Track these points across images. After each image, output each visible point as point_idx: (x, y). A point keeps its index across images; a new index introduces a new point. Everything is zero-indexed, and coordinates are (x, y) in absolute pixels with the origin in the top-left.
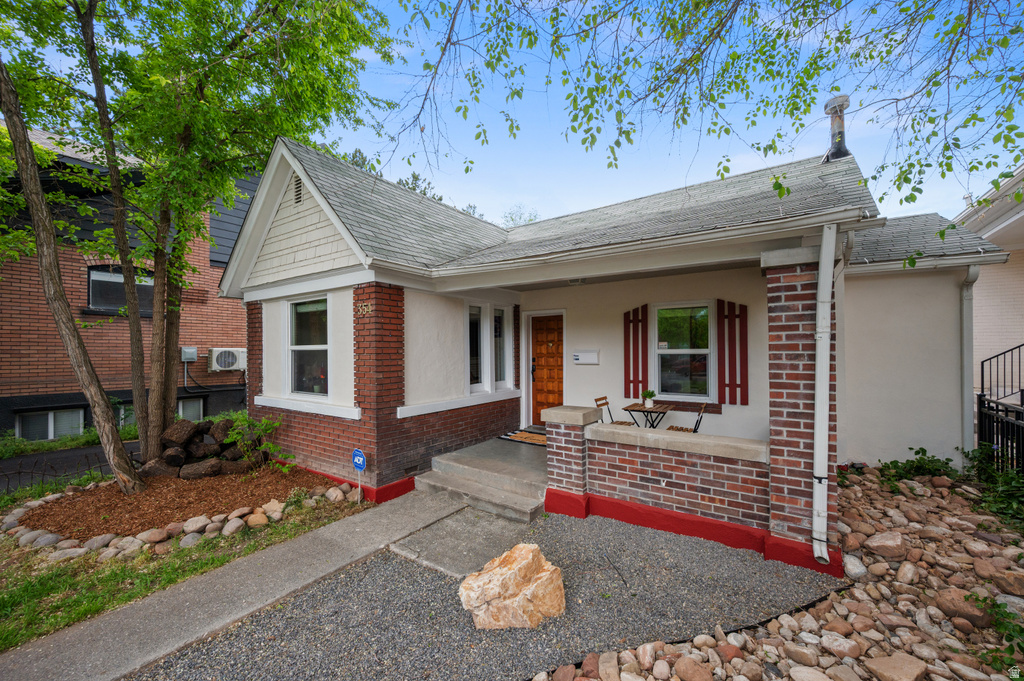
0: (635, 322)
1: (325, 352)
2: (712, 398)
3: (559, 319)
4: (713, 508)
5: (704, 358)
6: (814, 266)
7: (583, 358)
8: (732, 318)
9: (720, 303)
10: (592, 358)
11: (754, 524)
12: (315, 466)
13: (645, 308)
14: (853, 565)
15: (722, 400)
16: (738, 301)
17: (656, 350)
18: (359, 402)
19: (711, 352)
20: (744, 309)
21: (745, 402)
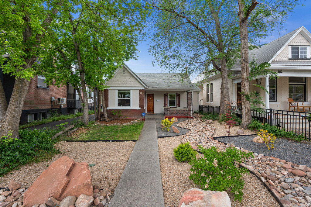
0: (166, 95)
1: (129, 99)
2: (176, 106)
3: (153, 94)
4: (183, 115)
5: (175, 101)
6: (192, 93)
7: (158, 101)
8: (178, 95)
9: (177, 94)
10: (159, 101)
11: (186, 116)
12: (128, 118)
13: (167, 94)
14: (194, 117)
15: (177, 106)
16: (179, 93)
17: (169, 100)
18: (140, 106)
19: (176, 100)
20: (180, 94)
21: (180, 106)
